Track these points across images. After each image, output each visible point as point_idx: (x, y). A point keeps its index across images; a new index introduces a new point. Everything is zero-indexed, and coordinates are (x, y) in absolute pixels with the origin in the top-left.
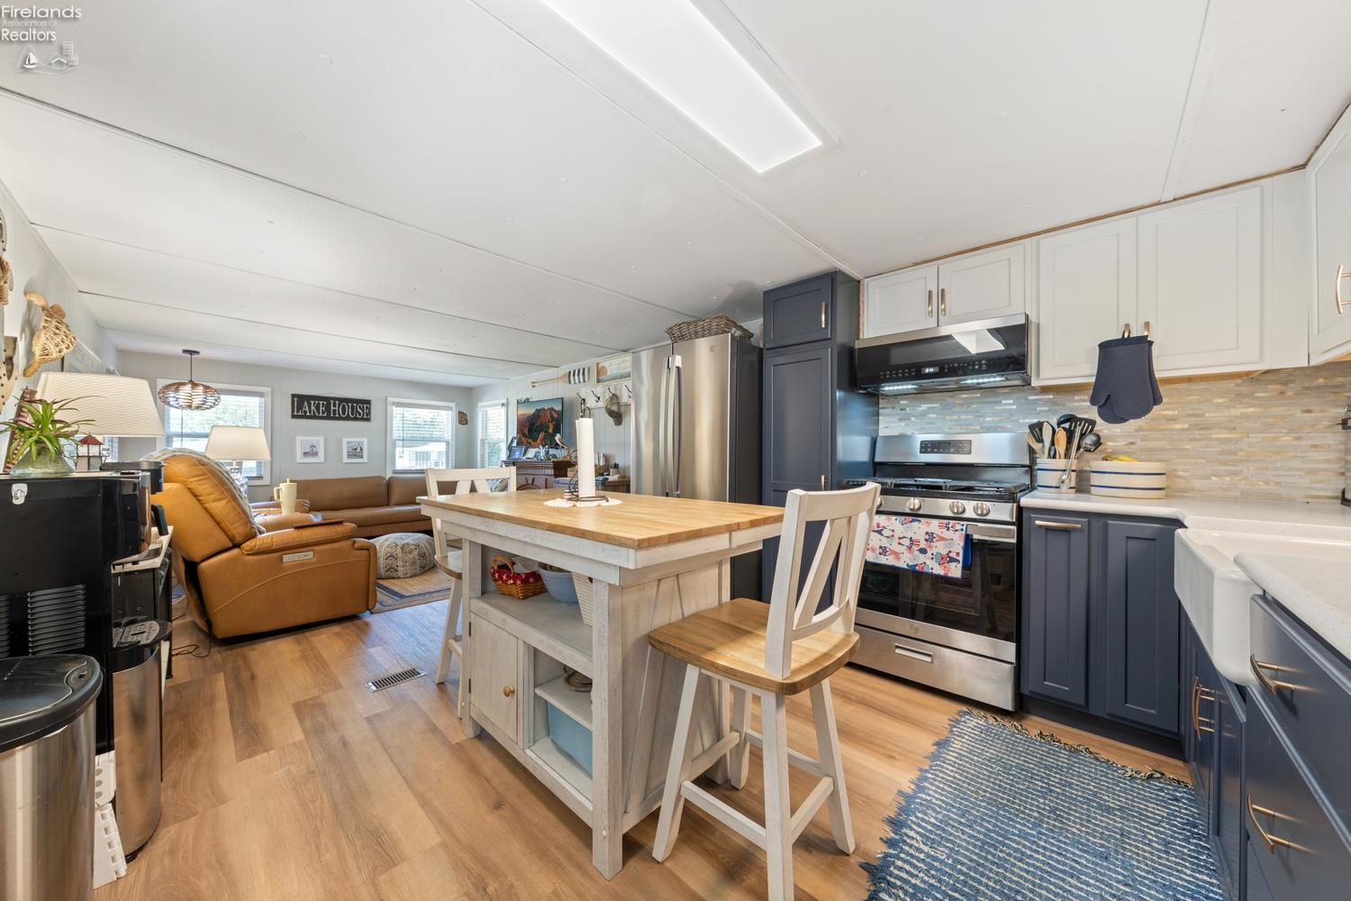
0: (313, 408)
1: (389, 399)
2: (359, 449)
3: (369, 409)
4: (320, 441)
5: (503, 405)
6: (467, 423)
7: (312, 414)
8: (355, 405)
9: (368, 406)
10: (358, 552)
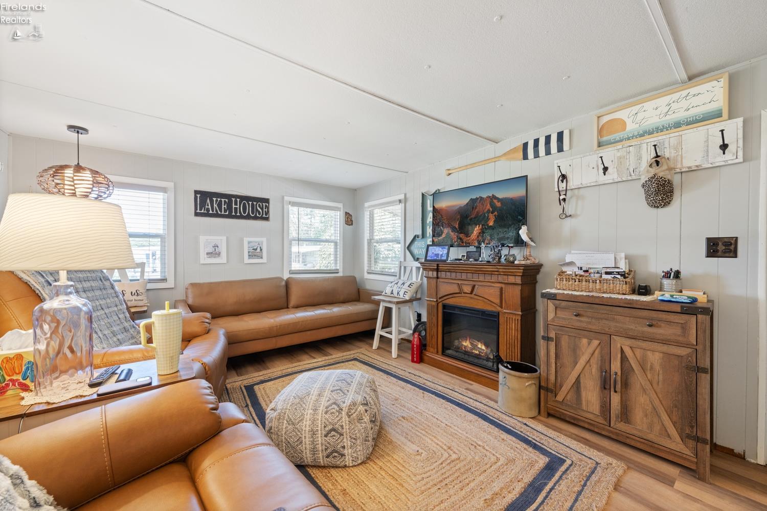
0: (215, 205)
2: (259, 250)
3: (267, 207)
4: (222, 241)
5: (400, 201)
6: (352, 224)
7: (215, 212)
8: (255, 203)
9: (267, 204)
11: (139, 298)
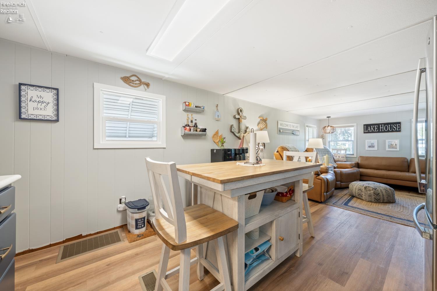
0: (372, 129)
1: (413, 120)
2: (394, 145)
4: (375, 141)
7: (372, 131)
8: (392, 125)
9: (400, 125)
10: (317, 180)
11: (343, 159)
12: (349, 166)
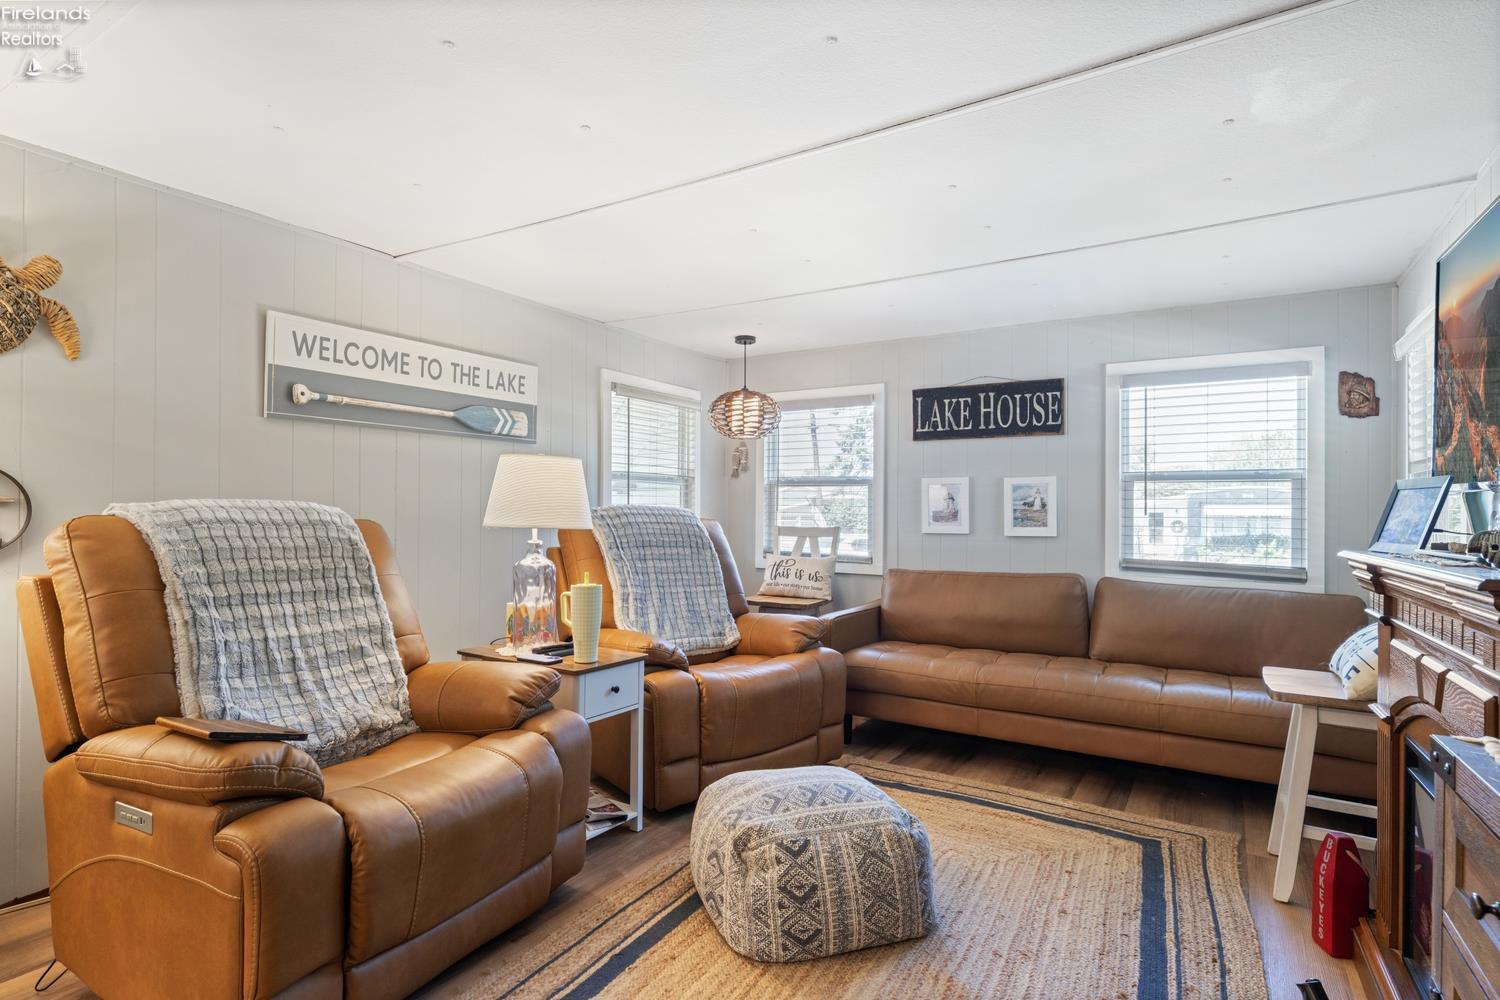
0: (948, 414)
1: (1111, 369)
3: (1059, 401)
4: (961, 487)
6: (1375, 411)
7: (947, 428)
8: (1028, 396)
9: (1058, 394)
10: (220, 857)
12: (790, 642)
